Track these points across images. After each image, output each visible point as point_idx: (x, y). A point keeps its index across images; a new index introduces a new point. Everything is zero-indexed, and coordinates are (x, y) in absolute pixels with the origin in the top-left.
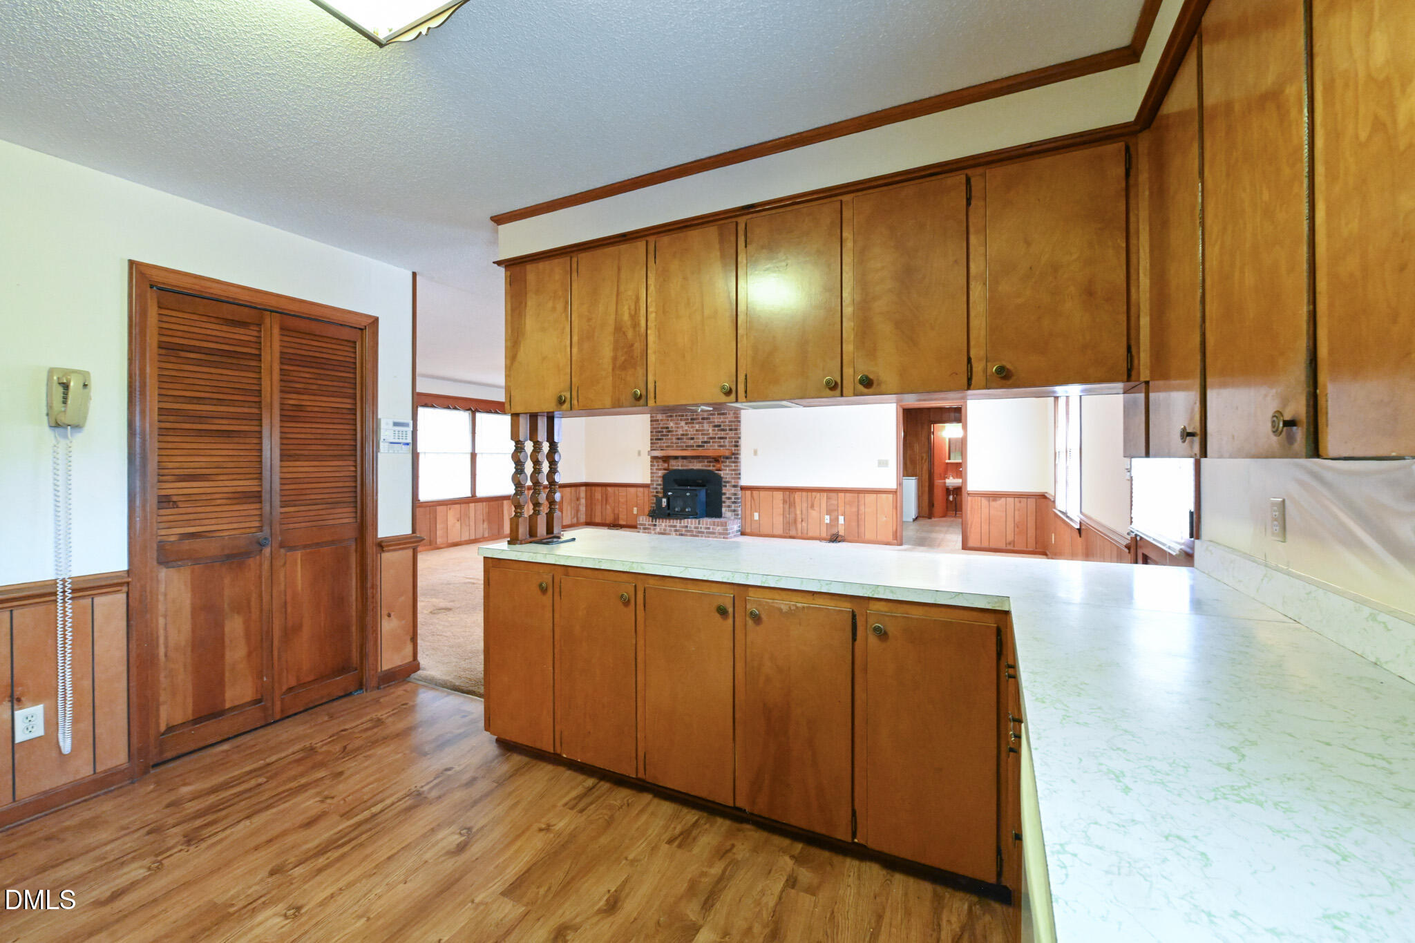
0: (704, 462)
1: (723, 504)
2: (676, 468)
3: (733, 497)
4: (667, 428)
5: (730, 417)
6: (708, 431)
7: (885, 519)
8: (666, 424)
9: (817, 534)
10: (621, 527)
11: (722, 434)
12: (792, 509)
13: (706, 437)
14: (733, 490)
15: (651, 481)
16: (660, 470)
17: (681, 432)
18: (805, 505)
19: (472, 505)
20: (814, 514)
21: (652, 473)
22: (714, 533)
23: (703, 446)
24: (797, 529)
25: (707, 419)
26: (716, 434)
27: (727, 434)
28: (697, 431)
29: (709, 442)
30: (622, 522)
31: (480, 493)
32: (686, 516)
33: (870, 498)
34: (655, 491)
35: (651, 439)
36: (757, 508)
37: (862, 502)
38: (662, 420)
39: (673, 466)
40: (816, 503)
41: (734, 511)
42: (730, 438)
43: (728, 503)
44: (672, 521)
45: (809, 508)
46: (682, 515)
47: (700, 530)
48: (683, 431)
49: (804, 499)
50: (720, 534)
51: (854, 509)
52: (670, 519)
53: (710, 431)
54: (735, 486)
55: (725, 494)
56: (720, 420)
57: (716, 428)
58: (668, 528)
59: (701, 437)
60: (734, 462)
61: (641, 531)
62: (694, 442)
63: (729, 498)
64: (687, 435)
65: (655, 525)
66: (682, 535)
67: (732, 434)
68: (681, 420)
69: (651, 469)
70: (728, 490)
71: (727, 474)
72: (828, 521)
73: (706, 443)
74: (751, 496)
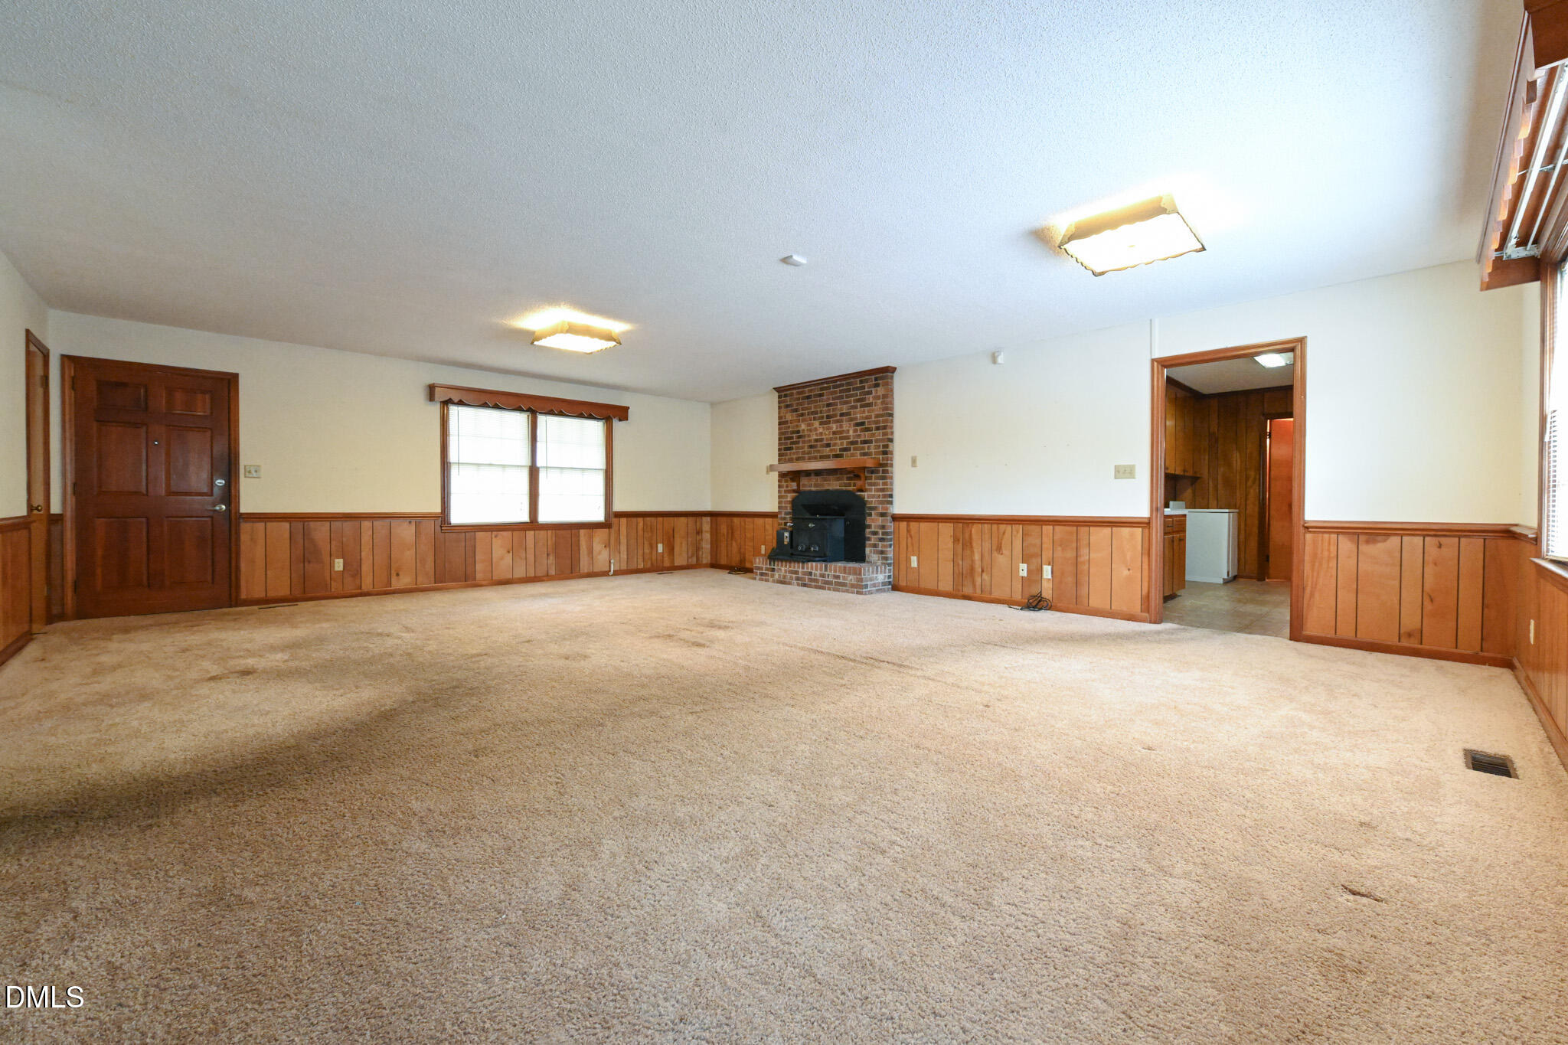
0: (842, 479)
1: (867, 542)
2: (808, 489)
3: (880, 531)
4: (798, 432)
5: (877, 409)
6: (848, 431)
7: (1126, 572)
8: (797, 426)
9: (1006, 595)
10: (746, 571)
11: (866, 436)
12: (968, 552)
13: (845, 441)
14: (880, 521)
15: (779, 508)
16: (789, 492)
17: (815, 437)
18: (987, 545)
19: (530, 534)
20: (1002, 560)
21: (780, 497)
22: (844, 585)
23: (842, 455)
24: (974, 586)
25: (847, 414)
26: (859, 436)
27: (873, 435)
28: (834, 433)
29: (849, 449)
31: (543, 517)
32: (810, 558)
33: (1100, 535)
34: (784, 522)
35: (780, 450)
36: (916, 549)
37: (1084, 542)
38: (791, 421)
39: (804, 485)
40: (1006, 543)
41: (882, 552)
42: (876, 441)
43: (873, 540)
45: (995, 554)
46: (806, 557)
47: (827, 579)
48: (817, 434)
49: (987, 536)
50: (853, 586)
51: (1071, 554)
53: (851, 433)
54: (883, 515)
55: (869, 526)
56: (864, 416)
57: (858, 428)
59: (838, 441)
60: (884, 478)
61: (758, 577)
62: (831, 450)
63: (875, 533)
64: (822, 440)
65: (773, 570)
66: (805, 585)
67: (879, 434)
68: (815, 419)
69: (779, 491)
70: (873, 520)
71: (873, 497)
72: (1024, 574)
73: (845, 450)
74: (908, 531)
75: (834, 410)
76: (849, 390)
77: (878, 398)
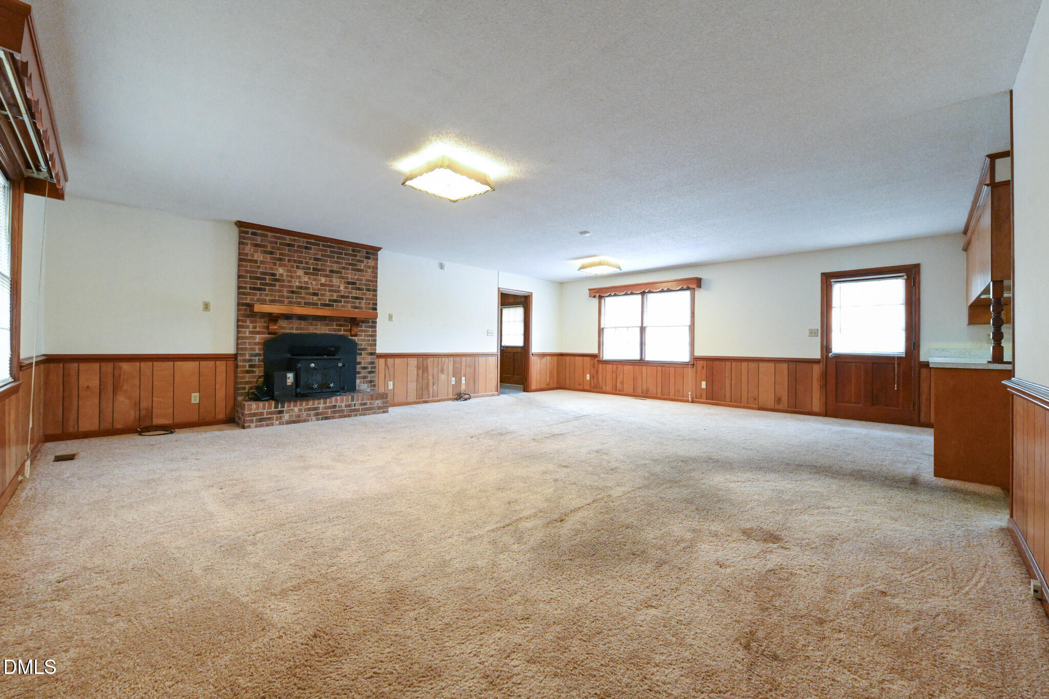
0: (332, 325)
1: (357, 375)
2: (287, 331)
3: (369, 367)
4: (274, 275)
5: (368, 274)
6: (339, 287)
8: (272, 269)
9: (445, 395)
10: (168, 429)
11: (355, 293)
12: (426, 375)
13: (335, 294)
14: (369, 359)
15: (239, 349)
16: (258, 333)
17: (297, 284)
18: (436, 370)
20: (443, 377)
21: (239, 339)
22: (370, 409)
23: (332, 306)
24: (428, 394)
25: (337, 272)
26: (350, 292)
27: (364, 294)
28: (322, 285)
29: (340, 302)
30: (157, 421)
32: (333, 393)
33: (482, 361)
34: (247, 364)
36: (392, 375)
37: (477, 364)
38: (262, 262)
39: (283, 328)
40: (445, 368)
41: (371, 382)
42: (367, 299)
43: (363, 373)
44: (311, 402)
45: (439, 373)
46: (325, 392)
47: (353, 408)
48: (300, 282)
49: (436, 364)
50: (379, 408)
51: (472, 370)
52: (308, 400)
53: (342, 288)
54: (371, 354)
55: (360, 363)
56: (356, 277)
57: (350, 286)
58: (305, 414)
59: (328, 293)
60: (372, 327)
61: (253, 425)
62: (320, 300)
63: (365, 368)
64: (306, 288)
65: (281, 412)
66: (326, 418)
67: (369, 295)
68: (298, 267)
69: (238, 332)
70: (364, 358)
71: (364, 340)
72: (453, 383)
73: (336, 301)
74: (386, 364)
75: (322, 265)
76: (341, 254)
77: (369, 267)
